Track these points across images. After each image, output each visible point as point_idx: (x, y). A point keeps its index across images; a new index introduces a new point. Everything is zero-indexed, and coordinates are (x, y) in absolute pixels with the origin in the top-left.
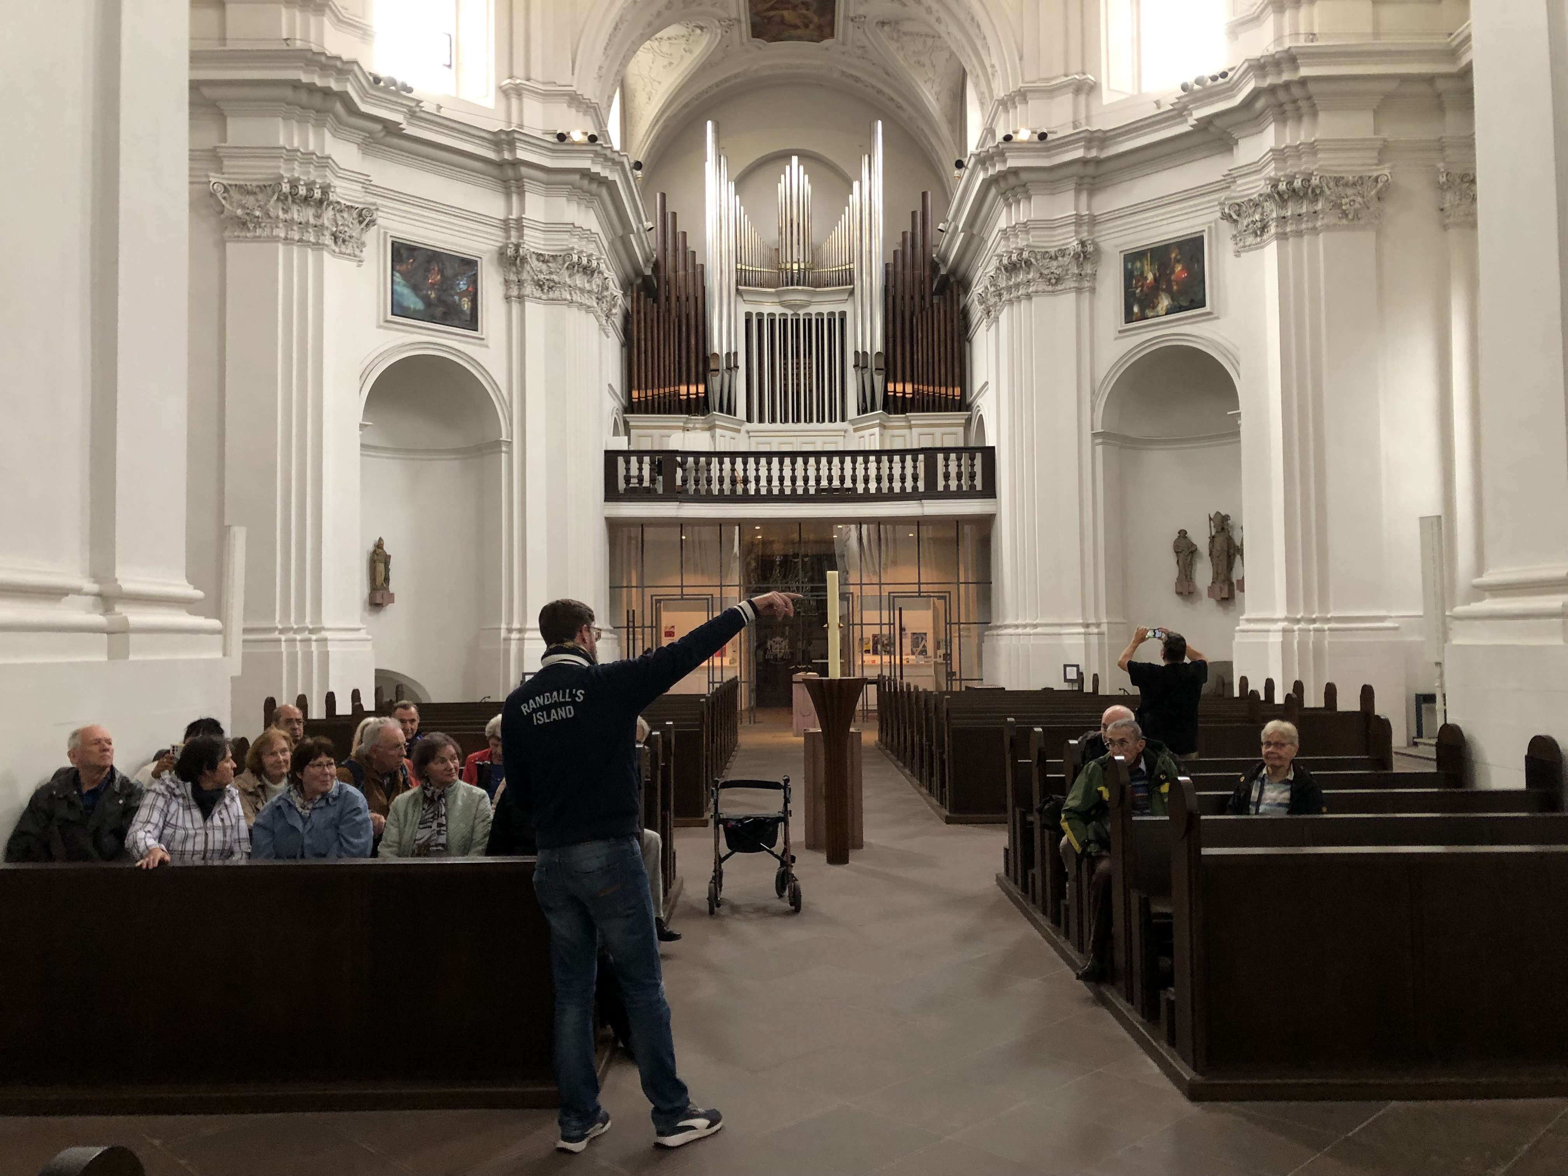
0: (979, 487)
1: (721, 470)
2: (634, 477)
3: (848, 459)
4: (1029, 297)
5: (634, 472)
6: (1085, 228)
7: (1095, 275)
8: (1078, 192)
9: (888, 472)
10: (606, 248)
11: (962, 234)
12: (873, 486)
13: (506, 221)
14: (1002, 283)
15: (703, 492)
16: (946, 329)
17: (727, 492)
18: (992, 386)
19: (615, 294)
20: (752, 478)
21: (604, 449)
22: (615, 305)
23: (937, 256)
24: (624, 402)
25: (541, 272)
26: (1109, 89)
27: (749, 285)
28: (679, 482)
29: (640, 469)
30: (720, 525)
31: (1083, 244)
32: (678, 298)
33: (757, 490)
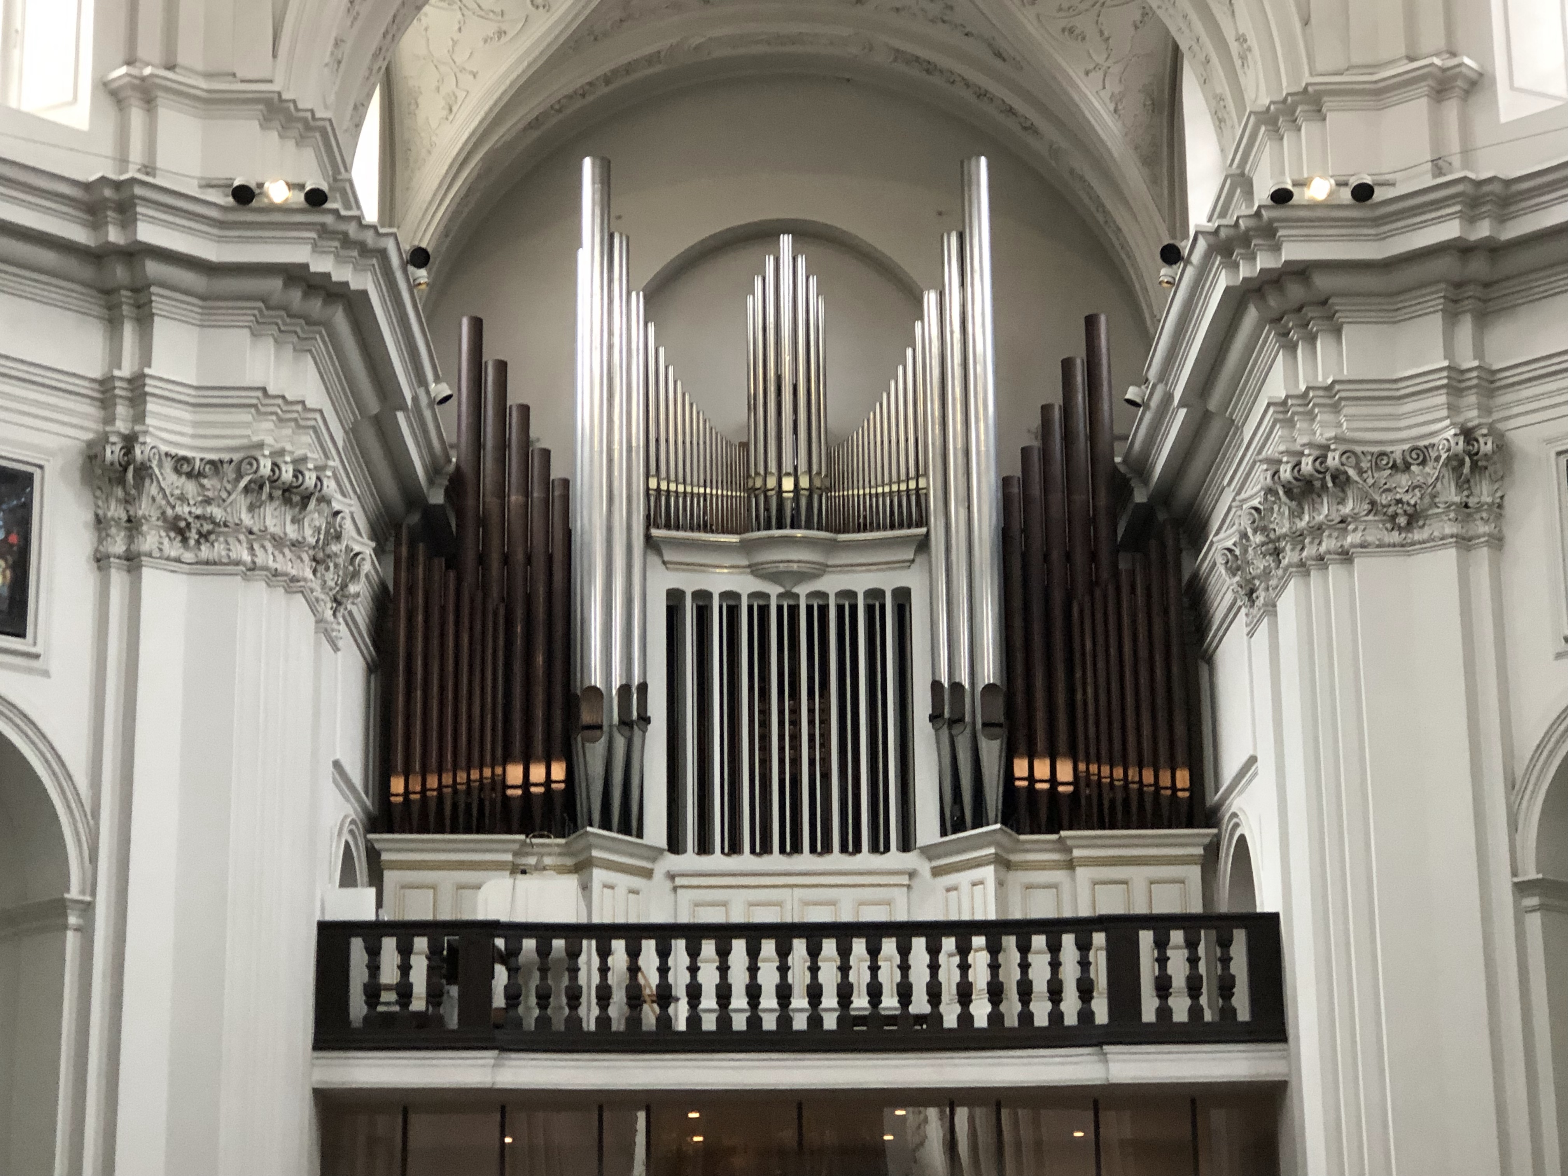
0: (1243, 1014)
1: (604, 970)
2: (388, 988)
3: (919, 944)
4: (1346, 556)
5: (389, 974)
6: (1472, 399)
7: (1500, 506)
8: (1452, 316)
9: (1017, 974)
10: (340, 444)
11: (1183, 412)
12: (981, 1010)
13: (106, 384)
14: (1282, 525)
15: (559, 1025)
16: (1150, 631)
17: (618, 1025)
18: (1265, 768)
19: (357, 548)
20: (680, 992)
21: (318, 917)
22: (355, 575)
23: (1125, 461)
24: (368, 803)
25: (183, 498)
26: (1512, 87)
27: (677, 528)
28: (499, 1001)
29: (405, 968)
30: (601, 1108)
31: (1468, 434)
32: (506, 560)
33: (694, 1020)
